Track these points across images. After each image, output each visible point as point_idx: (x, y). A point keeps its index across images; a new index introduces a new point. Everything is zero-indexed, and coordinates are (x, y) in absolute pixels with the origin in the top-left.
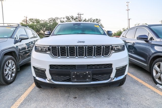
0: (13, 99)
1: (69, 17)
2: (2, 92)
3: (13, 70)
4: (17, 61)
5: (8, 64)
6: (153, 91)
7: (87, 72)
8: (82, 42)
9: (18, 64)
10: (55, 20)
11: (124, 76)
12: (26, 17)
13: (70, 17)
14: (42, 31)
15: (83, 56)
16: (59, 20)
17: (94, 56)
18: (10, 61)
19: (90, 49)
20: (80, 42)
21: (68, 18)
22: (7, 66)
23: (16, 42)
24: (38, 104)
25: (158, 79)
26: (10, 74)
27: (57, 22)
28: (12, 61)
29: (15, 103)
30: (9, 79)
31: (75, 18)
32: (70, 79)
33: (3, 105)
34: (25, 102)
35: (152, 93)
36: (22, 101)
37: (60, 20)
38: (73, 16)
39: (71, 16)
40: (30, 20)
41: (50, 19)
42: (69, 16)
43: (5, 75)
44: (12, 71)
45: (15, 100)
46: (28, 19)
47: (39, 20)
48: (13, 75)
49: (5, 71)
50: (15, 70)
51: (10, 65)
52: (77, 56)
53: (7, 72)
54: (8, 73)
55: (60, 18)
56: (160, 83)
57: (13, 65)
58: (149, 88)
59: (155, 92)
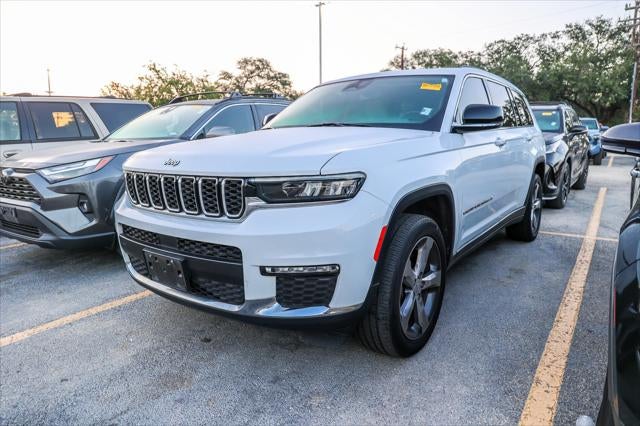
1: (580, 29)
10: (515, 48)
12: (403, 48)
13: (587, 28)
16: (531, 46)
19: (187, 186)
21: (577, 33)
27: (524, 53)
31: (614, 26)
37: (536, 45)
38: (603, 22)
39: (594, 23)
40: (416, 56)
41: (496, 48)
42: (581, 23)
46: (408, 55)
47: (451, 53)
55: (536, 38)
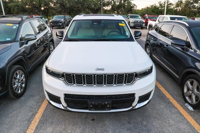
0: (27, 120)
2: (14, 109)
3: (22, 80)
4: (26, 68)
5: (16, 77)
6: (180, 113)
7: (106, 103)
8: (101, 69)
9: (27, 72)
11: (148, 101)
14: (52, 4)
15: (102, 84)
17: (114, 84)
18: (18, 72)
19: (110, 77)
20: (99, 69)
22: (15, 79)
23: (21, 45)
24: (54, 128)
25: (189, 97)
26: (19, 86)
28: (20, 72)
29: (30, 126)
30: (19, 91)
32: (87, 107)
33: (18, 128)
34: (40, 126)
35: (178, 115)
36: (37, 124)
43: (14, 89)
44: (21, 82)
45: (30, 121)
48: (23, 85)
49: (14, 85)
50: (24, 80)
51: (18, 76)
52: (95, 84)
53: (16, 85)
54: (18, 86)
56: (190, 102)
57: (22, 74)
58: (176, 108)
59: (181, 115)
